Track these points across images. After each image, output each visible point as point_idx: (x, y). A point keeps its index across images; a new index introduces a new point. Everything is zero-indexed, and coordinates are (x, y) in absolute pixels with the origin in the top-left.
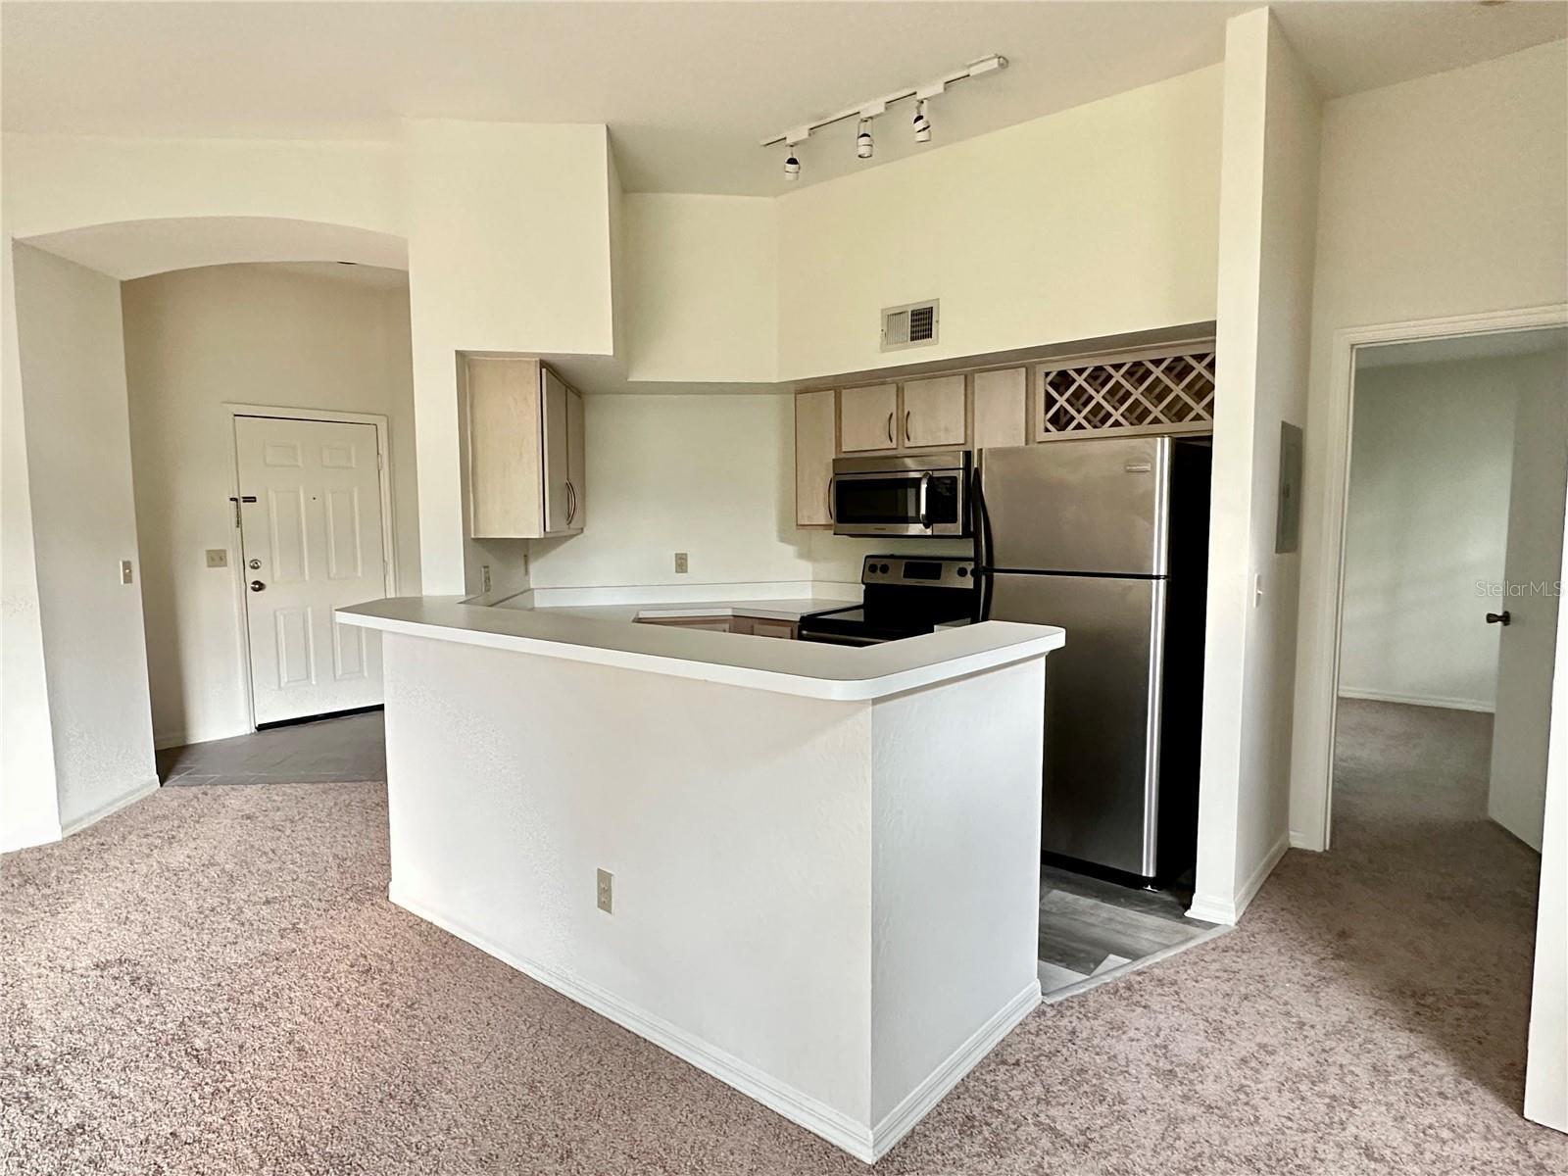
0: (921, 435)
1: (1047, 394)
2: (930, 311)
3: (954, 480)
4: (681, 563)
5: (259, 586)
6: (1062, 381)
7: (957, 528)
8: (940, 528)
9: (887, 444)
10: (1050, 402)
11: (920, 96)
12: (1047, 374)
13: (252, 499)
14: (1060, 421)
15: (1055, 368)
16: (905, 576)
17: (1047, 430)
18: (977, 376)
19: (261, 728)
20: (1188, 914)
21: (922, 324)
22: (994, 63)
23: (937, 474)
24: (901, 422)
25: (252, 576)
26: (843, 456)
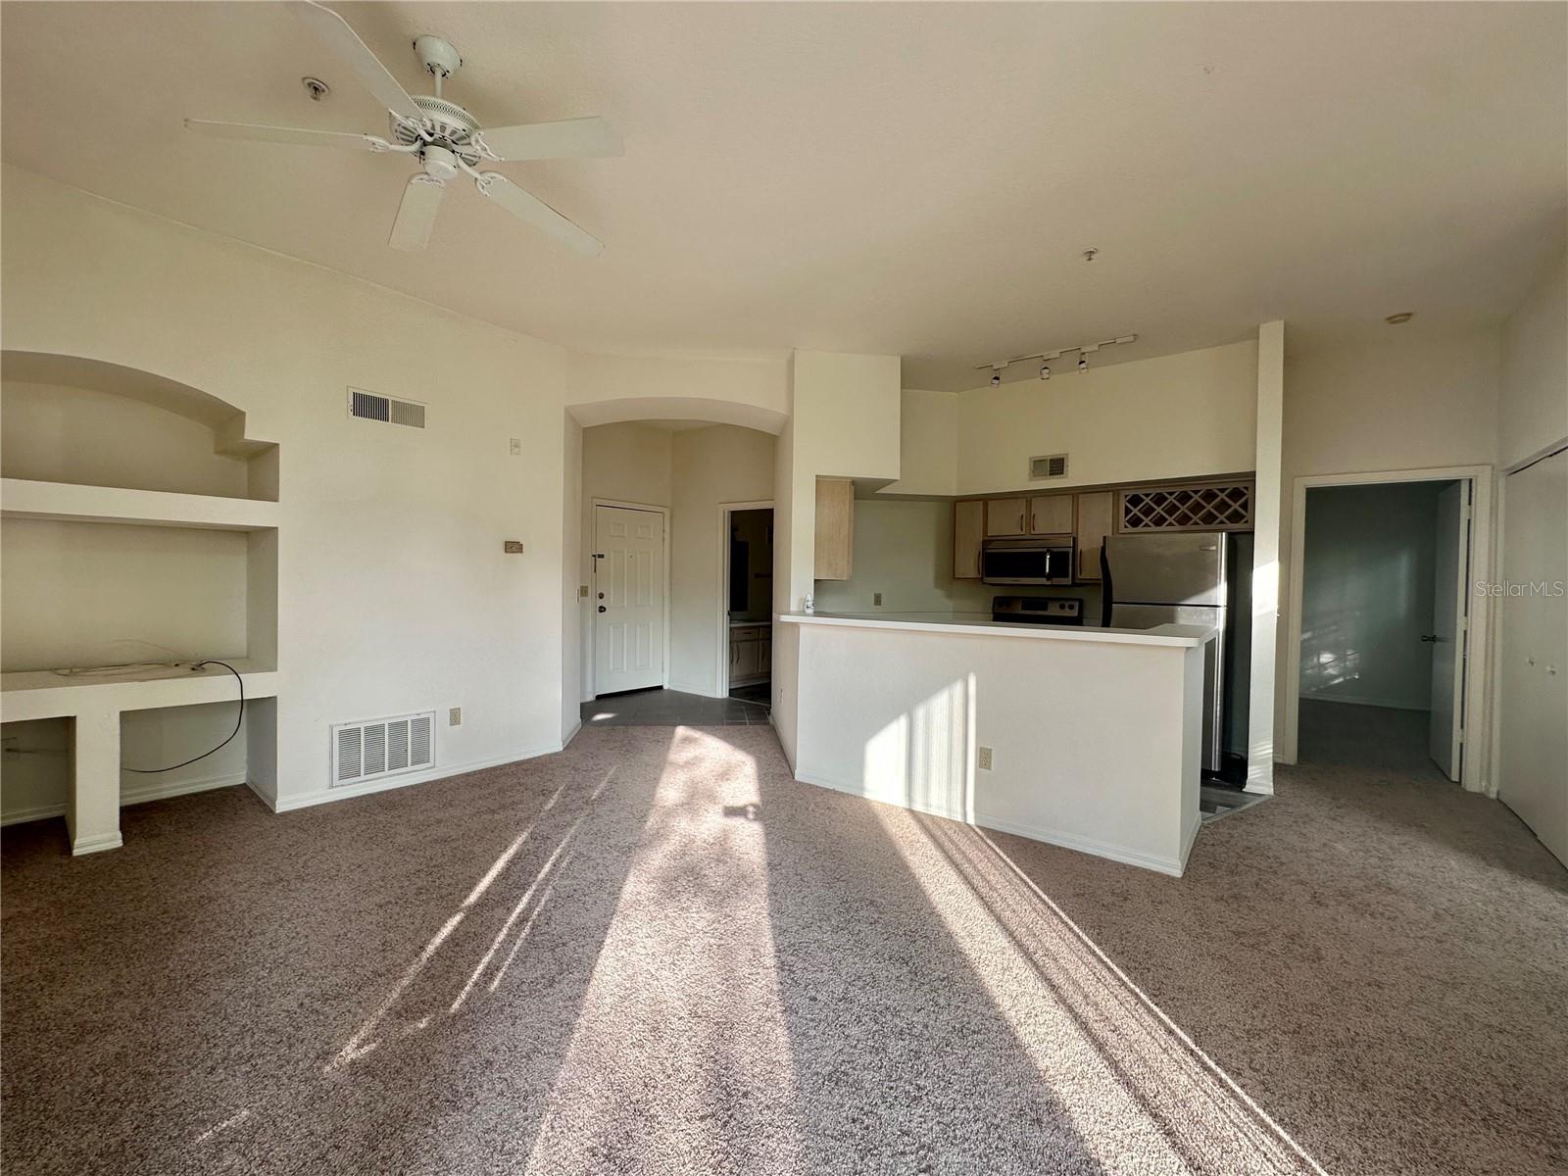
0: (1042, 527)
1: (1126, 506)
2: (1063, 459)
3: (1068, 553)
4: (878, 600)
5: (602, 609)
6: (1135, 500)
7: (1068, 581)
8: (1056, 581)
9: (1019, 532)
10: (1128, 511)
11: (1083, 351)
12: (1126, 496)
13: (601, 556)
14: (1135, 522)
15: (1132, 493)
16: (1023, 609)
17: (1126, 527)
18: (1081, 496)
19: (599, 697)
20: (1244, 790)
21: (1057, 466)
22: (1132, 338)
23: (1055, 550)
24: (1030, 519)
25: (601, 603)
26: (987, 538)
